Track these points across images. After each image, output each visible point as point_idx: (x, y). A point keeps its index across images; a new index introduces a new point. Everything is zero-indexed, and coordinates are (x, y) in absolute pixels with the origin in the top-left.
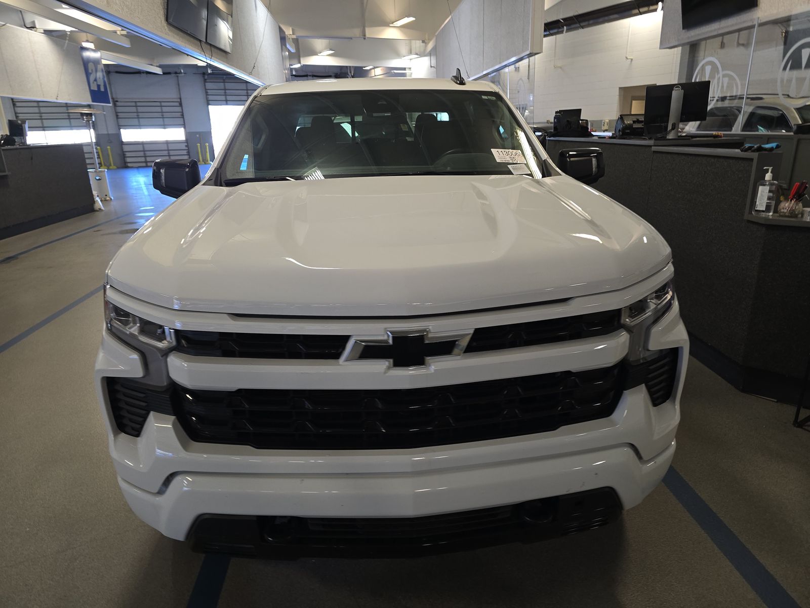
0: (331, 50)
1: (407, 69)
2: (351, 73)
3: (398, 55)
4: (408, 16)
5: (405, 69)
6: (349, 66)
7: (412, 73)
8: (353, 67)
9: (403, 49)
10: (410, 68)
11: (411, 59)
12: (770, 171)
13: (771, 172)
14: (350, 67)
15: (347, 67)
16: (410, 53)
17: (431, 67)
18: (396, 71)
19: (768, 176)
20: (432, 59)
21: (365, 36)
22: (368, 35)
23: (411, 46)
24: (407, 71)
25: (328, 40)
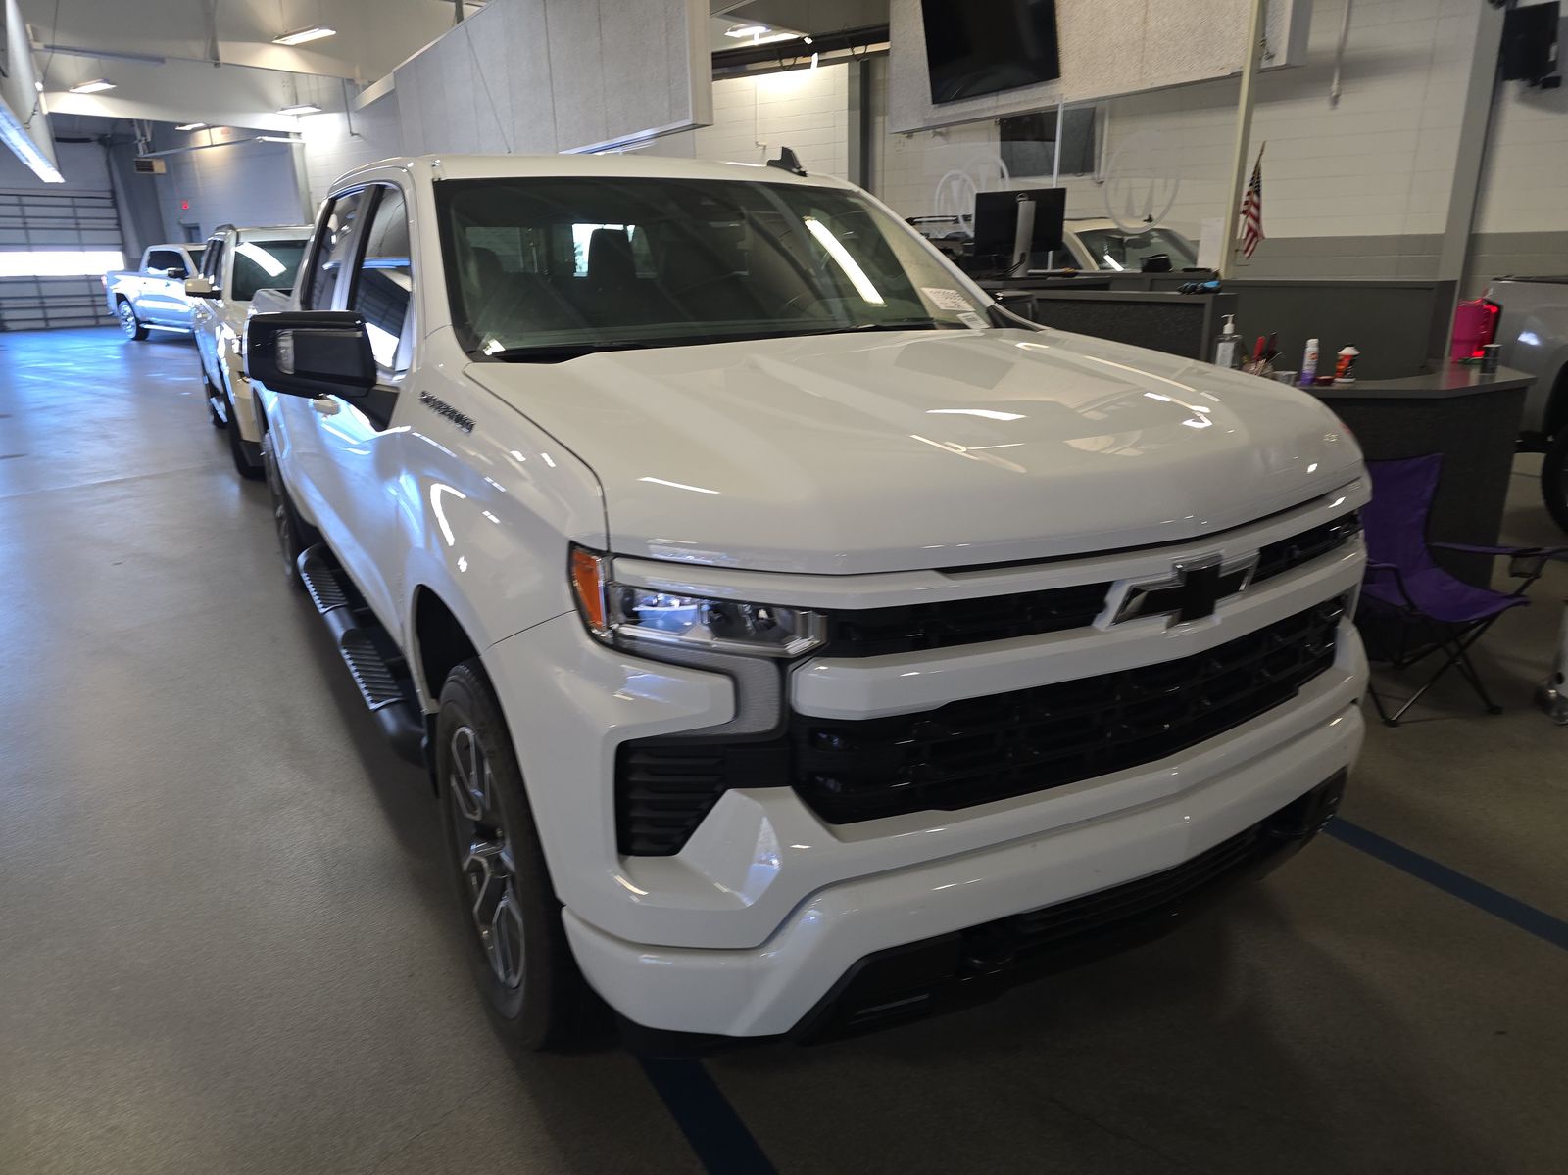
0: (106, 81)
1: (291, 135)
2: (143, 135)
3: (267, 104)
4: (321, 26)
5: (286, 135)
6: (138, 120)
7: (304, 145)
8: (148, 121)
9: (278, 93)
10: (299, 134)
11: (298, 115)
12: (1230, 320)
13: (1233, 322)
14: (140, 122)
15: (131, 121)
16: (296, 101)
17: (353, 135)
18: (267, 139)
19: (1228, 328)
20: (351, 119)
21: (218, 59)
22: (223, 58)
23: (295, 88)
24: (292, 140)
25: (95, 59)
